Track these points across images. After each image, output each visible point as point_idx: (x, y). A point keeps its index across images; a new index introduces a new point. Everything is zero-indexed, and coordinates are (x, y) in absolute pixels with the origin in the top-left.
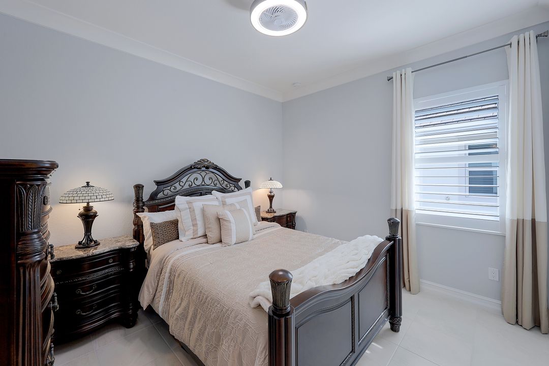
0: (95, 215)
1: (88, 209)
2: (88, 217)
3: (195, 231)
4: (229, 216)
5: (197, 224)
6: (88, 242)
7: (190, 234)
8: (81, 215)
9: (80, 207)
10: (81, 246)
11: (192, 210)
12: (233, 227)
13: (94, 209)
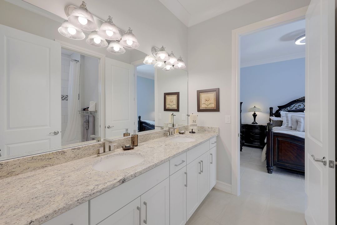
0: (256, 115)
1: (255, 113)
2: (255, 115)
3: (288, 125)
4: (302, 120)
5: (288, 122)
6: (255, 122)
7: (286, 125)
8: (253, 115)
9: (253, 113)
10: (253, 123)
11: (287, 117)
12: (302, 125)
13: (256, 114)
